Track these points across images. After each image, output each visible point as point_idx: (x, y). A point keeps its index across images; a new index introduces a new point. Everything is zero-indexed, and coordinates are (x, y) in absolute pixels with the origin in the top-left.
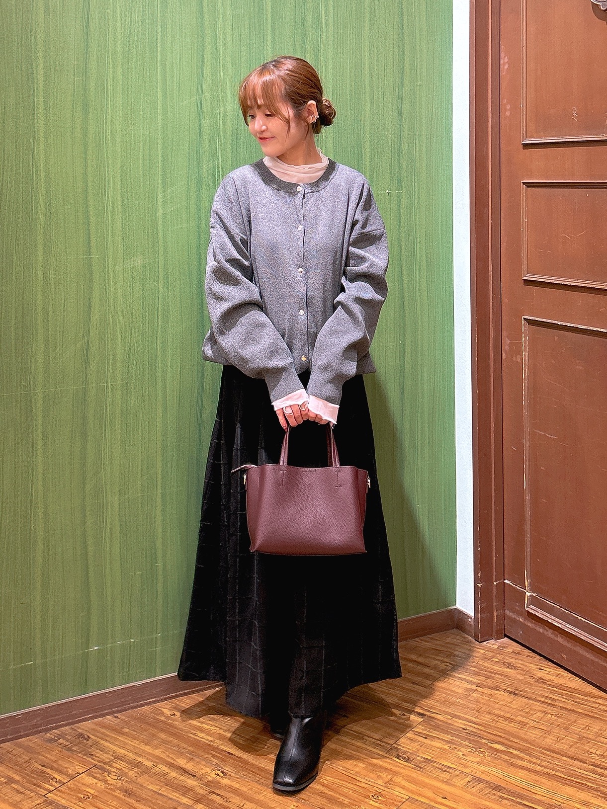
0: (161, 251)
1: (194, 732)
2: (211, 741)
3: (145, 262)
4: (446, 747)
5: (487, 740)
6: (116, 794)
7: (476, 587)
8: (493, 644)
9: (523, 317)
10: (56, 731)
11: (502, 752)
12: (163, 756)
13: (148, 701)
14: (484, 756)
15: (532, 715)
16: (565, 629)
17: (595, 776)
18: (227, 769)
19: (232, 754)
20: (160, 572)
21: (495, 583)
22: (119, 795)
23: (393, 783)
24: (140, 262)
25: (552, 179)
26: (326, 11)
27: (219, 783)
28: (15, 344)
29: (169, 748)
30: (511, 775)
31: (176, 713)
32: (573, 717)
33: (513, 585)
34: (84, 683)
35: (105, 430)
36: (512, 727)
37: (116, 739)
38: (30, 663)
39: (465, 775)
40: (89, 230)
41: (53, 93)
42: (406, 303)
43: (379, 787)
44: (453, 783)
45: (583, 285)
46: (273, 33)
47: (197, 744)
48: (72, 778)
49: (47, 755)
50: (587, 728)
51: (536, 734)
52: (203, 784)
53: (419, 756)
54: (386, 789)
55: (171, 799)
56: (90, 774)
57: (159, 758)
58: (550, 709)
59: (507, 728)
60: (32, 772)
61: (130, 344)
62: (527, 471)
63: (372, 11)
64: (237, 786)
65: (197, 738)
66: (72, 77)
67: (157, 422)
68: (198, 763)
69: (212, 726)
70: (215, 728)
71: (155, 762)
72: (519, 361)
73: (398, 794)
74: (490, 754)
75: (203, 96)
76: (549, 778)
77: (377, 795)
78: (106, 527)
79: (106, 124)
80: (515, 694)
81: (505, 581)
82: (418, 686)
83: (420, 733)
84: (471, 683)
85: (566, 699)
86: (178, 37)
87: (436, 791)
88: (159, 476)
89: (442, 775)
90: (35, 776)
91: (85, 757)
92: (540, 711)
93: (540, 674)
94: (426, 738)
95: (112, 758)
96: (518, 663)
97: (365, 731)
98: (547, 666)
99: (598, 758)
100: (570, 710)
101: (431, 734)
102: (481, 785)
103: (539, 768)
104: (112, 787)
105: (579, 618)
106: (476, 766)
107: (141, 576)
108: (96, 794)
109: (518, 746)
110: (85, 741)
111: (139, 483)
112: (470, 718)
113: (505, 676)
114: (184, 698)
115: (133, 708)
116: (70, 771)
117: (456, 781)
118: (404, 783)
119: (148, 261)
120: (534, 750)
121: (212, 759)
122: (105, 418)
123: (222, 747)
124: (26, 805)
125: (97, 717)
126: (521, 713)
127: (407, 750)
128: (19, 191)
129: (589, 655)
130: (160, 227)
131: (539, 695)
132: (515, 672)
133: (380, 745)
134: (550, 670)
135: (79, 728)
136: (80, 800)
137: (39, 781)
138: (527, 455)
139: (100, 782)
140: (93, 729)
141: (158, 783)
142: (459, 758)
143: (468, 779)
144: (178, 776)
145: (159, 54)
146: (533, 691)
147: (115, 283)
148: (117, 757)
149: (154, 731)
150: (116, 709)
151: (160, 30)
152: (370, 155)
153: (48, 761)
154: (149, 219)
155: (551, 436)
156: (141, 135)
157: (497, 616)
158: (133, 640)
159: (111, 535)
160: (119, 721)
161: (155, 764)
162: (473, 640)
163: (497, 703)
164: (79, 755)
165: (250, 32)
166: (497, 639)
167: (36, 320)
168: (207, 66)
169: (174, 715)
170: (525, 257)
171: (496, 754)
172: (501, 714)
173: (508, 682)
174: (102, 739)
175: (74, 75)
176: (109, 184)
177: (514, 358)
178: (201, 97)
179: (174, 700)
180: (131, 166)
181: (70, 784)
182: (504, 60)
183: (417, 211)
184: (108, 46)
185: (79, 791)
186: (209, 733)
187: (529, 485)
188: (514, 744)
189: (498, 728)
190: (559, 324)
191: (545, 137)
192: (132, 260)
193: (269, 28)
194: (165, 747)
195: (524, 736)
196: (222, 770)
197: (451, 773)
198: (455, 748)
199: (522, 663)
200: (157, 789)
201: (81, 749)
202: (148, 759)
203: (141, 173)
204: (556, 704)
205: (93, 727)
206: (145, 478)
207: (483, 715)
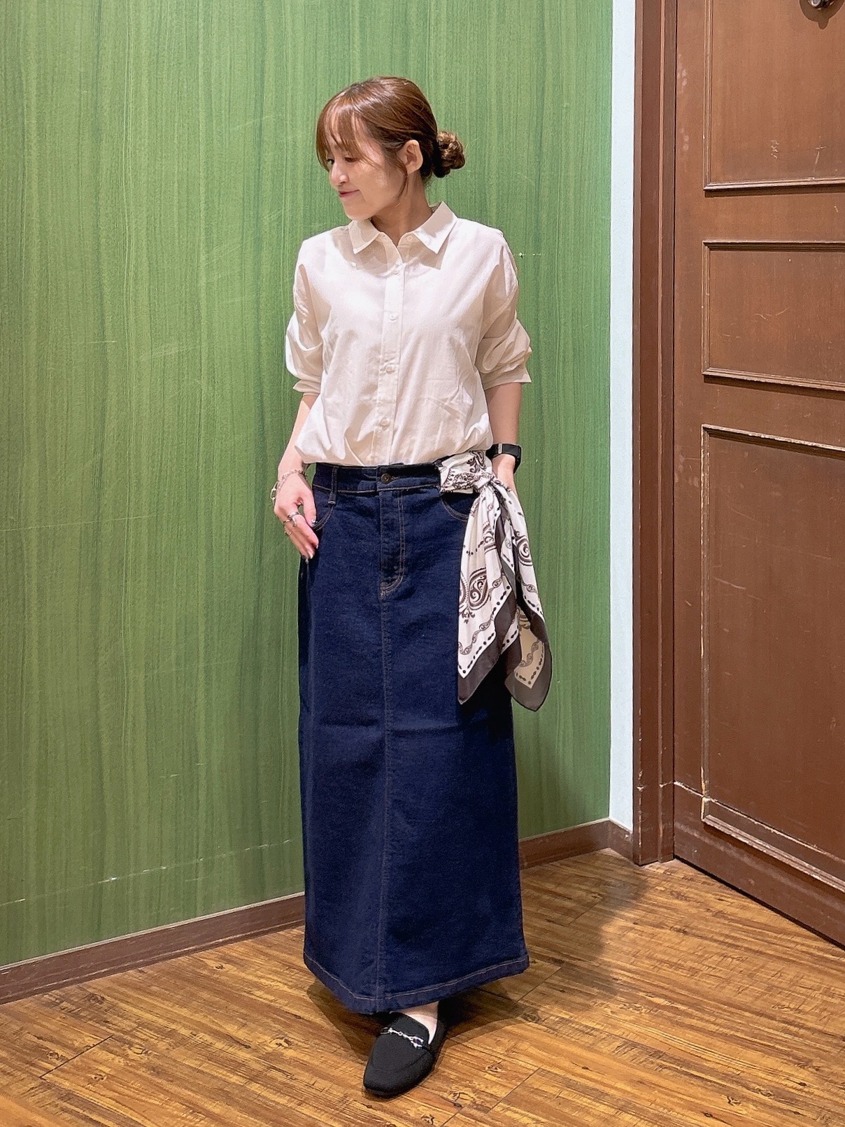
0: (204, 336)
1: (249, 989)
2: (271, 1001)
3: (181, 351)
4: (590, 1003)
5: (644, 992)
6: (139, 1072)
7: (635, 790)
8: (658, 867)
9: (702, 425)
10: (57, 992)
11: (664, 1007)
12: (205, 1021)
13: (186, 949)
14: (641, 1013)
15: (706, 959)
16: (754, 846)
17: (786, 1036)
18: (293, 1036)
19: (300, 1018)
20: (203, 774)
21: (661, 786)
22: (144, 1074)
23: (516, 1051)
24: (174, 351)
25: (744, 239)
27: (283, 1055)
29: (213, 1011)
30: (674, 1037)
31: (224, 965)
32: (761, 960)
33: (685, 788)
34: (95, 928)
35: (126, 581)
36: (681, 976)
37: (142, 1001)
38: (21, 900)
39: (614, 1038)
40: (101, 305)
41: (51, 112)
42: (545, 407)
43: (500, 1056)
44: (598, 1049)
45: (782, 382)
46: (362, 31)
47: (253, 1005)
48: (79, 1052)
49: (44, 1023)
50: (779, 974)
51: (710, 984)
52: (261, 1058)
53: (552, 1015)
54: (507, 1059)
55: (216, 1077)
56: (104, 1047)
57: (199, 1024)
58: (730, 951)
59: (674, 977)
60: (24, 1046)
61: (161, 463)
62: (705, 635)
64: (307, 1058)
65: (253, 997)
66: (78, 90)
67: (198, 570)
68: (252, 1030)
69: (274, 980)
70: (278, 984)
71: (194, 1029)
72: (696, 484)
73: (523, 1064)
74: (648, 1011)
75: (264, 118)
76: (726, 1039)
77: (495, 1067)
78: (127, 714)
79: (125, 157)
80: (685, 932)
81: (675, 783)
82: (554, 925)
83: (555, 985)
84: (627, 919)
85: (753, 938)
86: (228, 35)
87: (575, 1060)
88: (202, 645)
89: (583, 1039)
90: (28, 1051)
91: (97, 1025)
92: (718, 954)
93: (719, 906)
94: (563, 991)
95: (136, 1025)
96: (691, 892)
98: (728, 896)
99: (791, 1012)
100: (757, 952)
101: (569, 986)
102: (635, 1051)
103: (712, 1027)
104: (134, 1064)
105: (773, 830)
106: (628, 1026)
107: (176, 780)
108: (112, 1073)
109: (687, 1000)
110: (97, 1004)
111: (173, 654)
112: (624, 964)
113: (672, 909)
114: (235, 946)
115: (164, 959)
116: (77, 1044)
117: (602, 1047)
118: (533, 1050)
119: (185, 350)
120: (708, 1004)
121: (272, 1024)
122: (126, 565)
123: (286, 1009)
124: (15, 1090)
125: (114, 972)
126: (692, 957)
127: (538, 1008)
128: (3, 250)
129: (785, 880)
130: (203, 303)
131: (716, 933)
132: (687, 903)
133: (502, 1002)
134: (733, 901)
135: (90, 987)
136: (90, 1081)
137: (33, 1058)
138: (705, 613)
139: (117, 1059)
140: (109, 988)
141: (198, 1056)
142: (608, 1017)
143: (617, 1044)
144: (227, 1047)
145: (200, 59)
146: (709, 928)
147: (140, 379)
148: (142, 1025)
149: (193, 989)
150: (142, 960)
151: (202, 25)
152: (498, 203)
153: (46, 1031)
154: (188, 290)
155: (737, 587)
156: (176, 172)
157: (663, 830)
158: (164, 868)
159: (134, 724)
160: (145, 976)
161: (194, 1033)
162: (632, 863)
163: (661, 944)
164: (89, 1022)
165: (330, 30)
166: (664, 861)
167: (28, 429)
168: (270, 77)
169: (222, 967)
170: (706, 345)
171: (657, 1011)
172: (666, 959)
173: (676, 917)
174: (122, 1001)
175: (80, 88)
176: (130, 242)
177: (690, 481)
178: (261, 121)
179: (221, 948)
180: (161, 216)
181: (77, 1061)
182: (682, 73)
183: (561, 282)
184: (129, 44)
185: (90, 1070)
186: (269, 991)
187: (708, 653)
188: (682, 998)
189: (662, 977)
190: (751, 435)
191: (735, 181)
192: (163, 347)
193: (357, 25)
194: (208, 1010)
195: (693, 986)
196: (287, 1038)
197: (595, 1036)
198: (603, 1004)
199: (696, 891)
200: (196, 1064)
201: (93, 1015)
202: (184, 1026)
203: (176, 226)
204: (739, 944)
205: (109, 985)
206: (182, 646)
207: (643, 961)
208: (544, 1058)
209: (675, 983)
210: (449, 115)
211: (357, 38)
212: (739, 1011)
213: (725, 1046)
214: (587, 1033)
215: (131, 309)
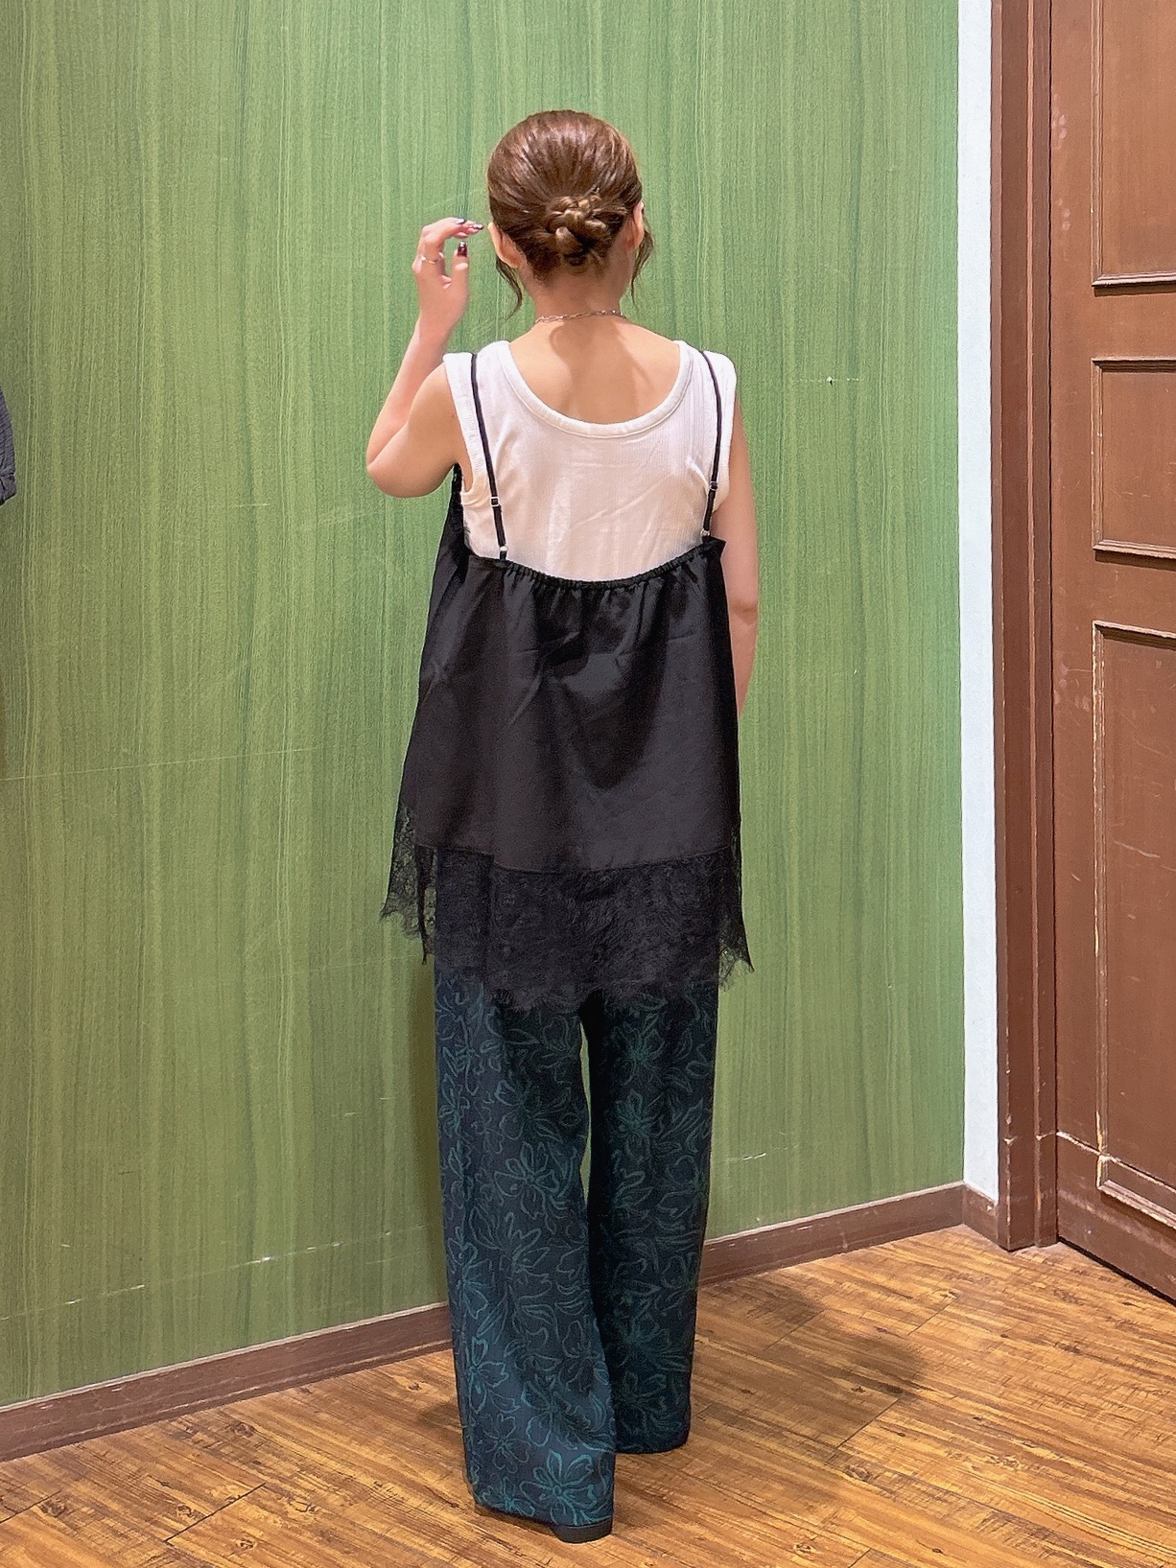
3: (358, 517)
4: (941, 1453)
5: (1020, 1439)
6: (302, 1538)
7: (1001, 1144)
8: (1034, 1254)
9: (1094, 622)
10: (190, 1417)
11: (1050, 1463)
12: (395, 1466)
13: (368, 1360)
14: (1016, 1470)
15: (1109, 1392)
20: (389, 1114)
21: (1039, 1138)
22: (309, 1541)
23: (838, 1522)
24: (348, 517)
25: (1151, 356)
26: (710, 27)
28: (108, 675)
29: (407, 1451)
30: (1067, 1508)
31: (420, 1384)
33: (1073, 1141)
34: (243, 1327)
35: (282, 840)
36: (1072, 1416)
37: (307, 1434)
38: (139, 1287)
39: (978, 1507)
40: (249, 453)
41: (179, 187)
42: (867, 596)
43: (811, 1528)
44: (954, 1522)
46: (607, 68)
48: (220, 1507)
49: (171, 1463)
51: (1117, 1429)
52: (472, 1522)
53: (889, 1471)
54: (824, 1533)
55: (410, 1549)
56: (254, 1499)
57: (386, 1469)
58: (1144, 1382)
59: (1062, 1417)
60: (144, 1496)
61: (331, 675)
62: (1101, 923)
63: (801, 27)
66: (215, 156)
71: (381, 1479)
72: (1086, 707)
73: (847, 1542)
74: (1027, 1467)
75: (470, 193)
76: (1142, 1514)
77: (806, 1546)
79: (281, 248)
80: (1076, 1351)
81: (1059, 1134)
82: (887, 1336)
83: (890, 1425)
84: (991, 1329)
86: (421, 78)
87: (922, 1537)
90: (149, 1503)
91: (244, 1467)
92: (1125, 1384)
93: (1125, 1313)
94: (902, 1435)
95: (297, 1469)
96: (1083, 1292)
97: (784, 1421)
98: (1139, 1299)
101: (912, 1428)
102: (1009, 1527)
103: (1121, 1495)
104: (297, 1526)
106: (999, 1490)
107: (353, 1120)
108: (265, 1538)
109: (1081, 1451)
110: (245, 1437)
111: (349, 943)
112: (989, 1396)
113: (1058, 1316)
114: (435, 1356)
115: (337, 1374)
116: (215, 1494)
117: (961, 1520)
118: (860, 1522)
119: (363, 516)
120: (1112, 1459)
122: (283, 817)
124: (131, 1558)
125: (269, 1390)
126: (1086, 1388)
127: (867, 1459)
128: (113, 377)
131: (1123, 1354)
132: (1081, 1308)
133: (814, 1448)
134: (1144, 1306)
135: (234, 1411)
136: (234, 1549)
137: (155, 1514)
138: (1101, 892)
139: (273, 1517)
140: (259, 1414)
141: (385, 1517)
142: (967, 1475)
143: (984, 1516)
144: (424, 1505)
145: (383, 112)
146: (1111, 1346)
147: (301, 557)
148: (306, 1468)
149: (379, 1419)
150: (306, 1375)
151: (385, 64)
152: (797, 308)
153: (172, 1474)
155: (1148, 855)
156: (350, 269)
157: (1042, 1201)
158: (337, 1245)
159: (294, 1041)
160: (311, 1398)
161: (380, 1483)
162: (997, 1247)
163: (1042, 1368)
164: (234, 1463)
165: (561, 68)
166: (1043, 1245)
167: (148, 626)
168: (478, 135)
169: (417, 1387)
170: (1097, 507)
171: (1038, 1468)
172: (1051, 1390)
173: (1064, 1327)
174: (279, 1433)
175: (219, 153)
176: (287, 366)
177: (1077, 704)
178: (467, 196)
179: (418, 1360)
180: (329, 329)
181: (216, 1520)
182: (1059, 121)
183: (888, 417)
184: (285, 95)
185: (234, 1532)
187: (1106, 948)
188: (1073, 1449)
189: (1043, 1416)
190: (1165, 636)
191: (1138, 272)
192: (333, 512)
193: (599, 61)
194: (399, 1449)
195: (1092, 1432)
197: (951, 1503)
198: (960, 1455)
199: (1090, 1290)
200: (382, 1529)
201: (238, 1452)
202: (366, 1472)
203: (350, 344)
204: (1154, 1370)
205: (261, 1409)
206: (360, 932)
207: (1015, 1391)
208: (877, 1533)
209: (1068, 1428)
210: (728, 185)
211: (599, 79)
212: (1160, 1472)
213: (1139, 1523)
214: (939, 1499)
215: (289, 459)
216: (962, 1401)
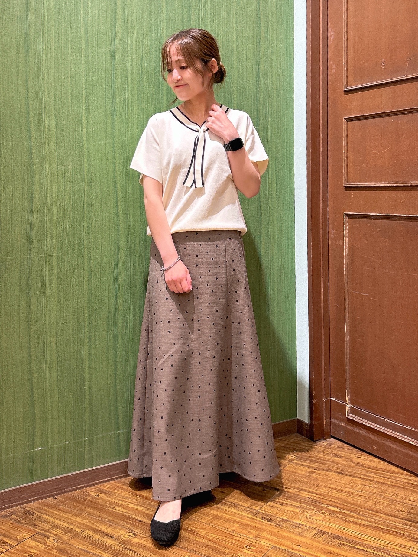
1: (113, 507)
2: (125, 513)
3: (74, 167)
4: (297, 511)
5: (326, 505)
6: (52, 552)
9: (344, 213)
10: (9, 510)
11: (337, 512)
12: (89, 524)
13: (79, 486)
14: (325, 516)
15: (356, 487)
16: (375, 428)
18: (137, 531)
19: (140, 522)
20: (87, 393)
21: (324, 400)
22: (55, 553)
23: (260, 537)
24: (70, 167)
27: (131, 541)
29: (94, 518)
32: (384, 487)
34: (30, 475)
35: (45, 289)
36: (342, 496)
37: (55, 514)
39: (312, 529)
40: (30, 140)
41: (2, 35)
43: (250, 540)
45: (389, 185)
47: (115, 515)
48: (20, 542)
49: (1, 526)
50: (396, 494)
51: (360, 500)
52: (119, 543)
53: (278, 518)
54: (256, 541)
55: (96, 555)
56: (33, 539)
57: (86, 525)
58: (368, 483)
59: (339, 496)
61: (63, 227)
62: (347, 321)
64: (145, 543)
65: (115, 511)
67: (84, 284)
68: (116, 528)
69: (126, 502)
70: (129, 503)
72: (341, 244)
73: (264, 544)
74: (329, 514)
75: (116, 46)
77: (249, 546)
78: (46, 360)
80: (342, 474)
81: (331, 399)
83: (277, 502)
84: (311, 467)
85: (379, 476)
87: (293, 541)
88: (86, 323)
91: (30, 527)
92: (361, 484)
93: (358, 461)
94: (282, 505)
95: (51, 527)
96: (343, 454)
97: (237, 502)
98: (362, 455)
100: (382, 483)
101: (285, 502)
104: (50, 548)
105: (386, 420)
106: (320, 522)
107: (73, 396)
108: (38, 553)
109: (348, 508)
110: (31, 516)
111: (71, 328)
112: (312, 490)
113: (334, 462)
114: (105, 484)
115: (68, 492)
116: (18, 537)
117: (307, 534)
118: (269, 537)
119: (75, 167)
120: (360, 510)
121: (126, 525)
122: (45, 280)
123: (133, 516)
125: (41, 499)
126: (347, 486)
127: (269, 514)
130: (85, 142)
131: (359, 474)
132: (342, 459)
133: (249, 511)
134: (364, 458)
135: (27, 507)
138: (347, 309)
139: (41, 544)
140: (37, 508)
141: (85, 543)
142: (307, 518)
143: (315, 532)
144: (101, 538)
146: (354, 471)
147: (51, 182)
148: (55, 526)
149: (83, 507)
150: (55, 493)
152: (237, 99)
153: (2, 531)
154: (76, 135)
155: (364, 294)
156: (69, 72)
158: (67, 443)
159: (50, 366)
160: (57, 501)
161: (83, 530)
163: (331, 480)
164: (26, 526)
168: (118, 25)
169: (98, 495)
170: (345, 171)
171: (333, 514)
172: (335, 487)
173: (337, 466)
174: (44, 514)
175: (18, 23)
176: (45, 107)
177: (338, 243)
178: (114, 48)
179: (99, 486)
180: (61, 95)
181: (18, 547)
182: (331, 33)
183: (270, 142)
184: (44, 3)
185: (25, 551)
186: (123, 507)
187: (349, 330)
190: (371, 214)
192: (64, 165)
194: (91, 518)
195: (351, 501)
196: (134, 532)
198: (304, 511)
199: (345, 453)
200: (84, 547)
201: (28, 522)
202: (78, 527)
203: (70, 101)
204: (371, 479)
205: (38, 505)
206: (76, 324)
207: (322, 488)
208: (275, 540)
209: (341, 500)
214: (297, 527)
215: (46, 144)
216: (303, 492)
